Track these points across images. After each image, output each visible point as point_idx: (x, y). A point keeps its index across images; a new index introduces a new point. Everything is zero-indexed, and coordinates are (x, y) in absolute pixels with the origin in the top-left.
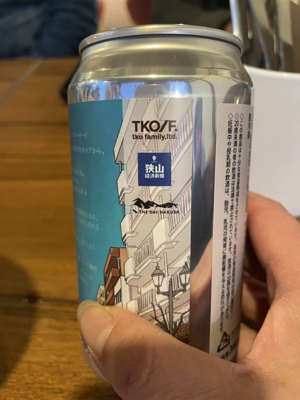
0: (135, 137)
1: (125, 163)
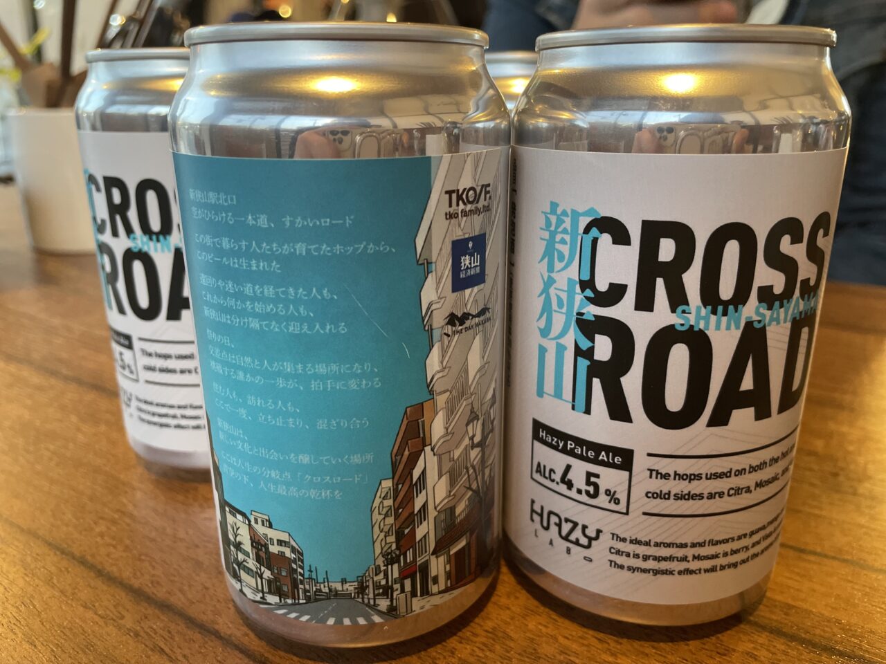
0: (448, 216)
1: (434, 260)
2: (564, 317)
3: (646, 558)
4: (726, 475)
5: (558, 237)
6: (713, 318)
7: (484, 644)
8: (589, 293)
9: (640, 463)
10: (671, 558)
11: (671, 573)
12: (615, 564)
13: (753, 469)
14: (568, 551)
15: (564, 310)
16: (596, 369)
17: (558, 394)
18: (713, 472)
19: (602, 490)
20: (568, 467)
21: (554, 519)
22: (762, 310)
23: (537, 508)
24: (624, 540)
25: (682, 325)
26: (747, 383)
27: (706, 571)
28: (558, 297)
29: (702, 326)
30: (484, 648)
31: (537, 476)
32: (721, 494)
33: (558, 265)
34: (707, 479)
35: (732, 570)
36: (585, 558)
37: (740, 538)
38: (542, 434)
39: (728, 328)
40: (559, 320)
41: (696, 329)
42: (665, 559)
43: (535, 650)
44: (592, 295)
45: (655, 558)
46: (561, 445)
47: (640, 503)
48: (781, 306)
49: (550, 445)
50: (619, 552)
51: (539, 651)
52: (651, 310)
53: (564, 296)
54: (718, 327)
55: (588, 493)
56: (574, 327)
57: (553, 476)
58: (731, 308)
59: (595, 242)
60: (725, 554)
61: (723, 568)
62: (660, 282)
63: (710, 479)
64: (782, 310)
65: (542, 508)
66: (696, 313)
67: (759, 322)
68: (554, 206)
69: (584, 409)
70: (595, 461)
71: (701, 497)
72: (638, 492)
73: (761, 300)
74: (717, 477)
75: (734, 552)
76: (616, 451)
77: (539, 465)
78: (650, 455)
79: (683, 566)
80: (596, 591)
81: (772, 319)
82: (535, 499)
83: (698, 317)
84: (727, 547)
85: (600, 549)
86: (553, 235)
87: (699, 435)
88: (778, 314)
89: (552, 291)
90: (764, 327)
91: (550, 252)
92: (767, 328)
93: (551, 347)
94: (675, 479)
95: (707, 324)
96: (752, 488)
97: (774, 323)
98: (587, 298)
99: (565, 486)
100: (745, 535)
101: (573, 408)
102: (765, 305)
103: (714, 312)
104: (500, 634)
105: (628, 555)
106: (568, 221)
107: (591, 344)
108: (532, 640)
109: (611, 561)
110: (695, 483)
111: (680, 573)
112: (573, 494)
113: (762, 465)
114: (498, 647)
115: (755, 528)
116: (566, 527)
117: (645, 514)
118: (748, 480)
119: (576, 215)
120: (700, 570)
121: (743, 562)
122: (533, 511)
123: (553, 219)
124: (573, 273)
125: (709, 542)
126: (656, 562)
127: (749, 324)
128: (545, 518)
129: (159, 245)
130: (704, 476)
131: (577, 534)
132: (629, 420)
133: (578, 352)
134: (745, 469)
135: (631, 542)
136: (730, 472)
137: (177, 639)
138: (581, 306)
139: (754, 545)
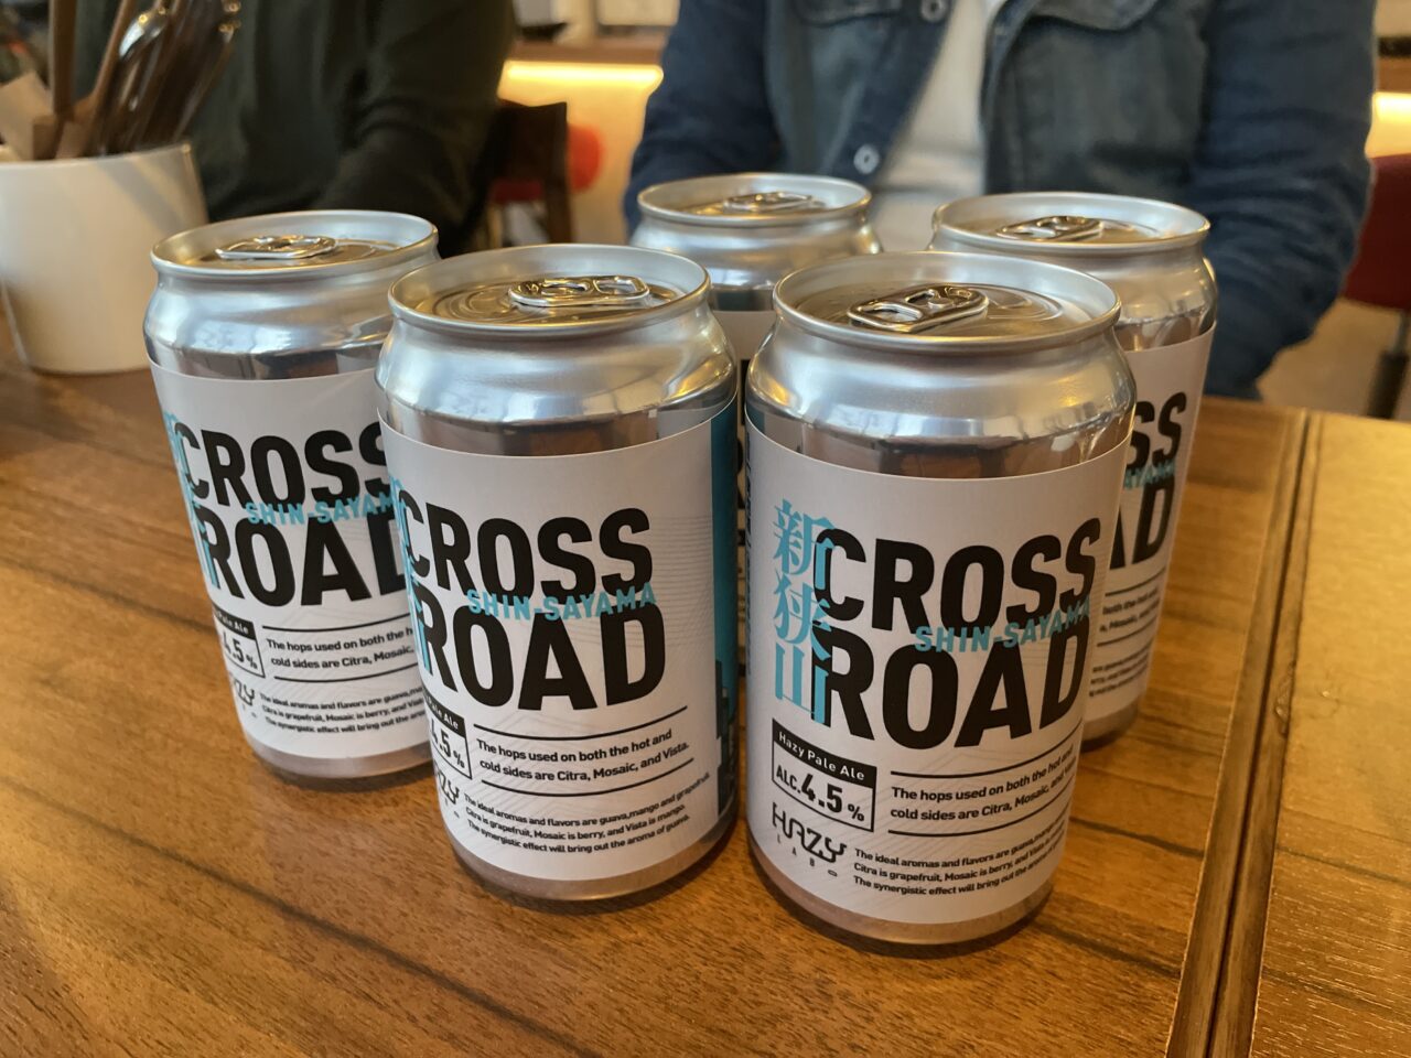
2: (800, 622)
3: (894, 876)
4: (981, 793)
5: (792, 539)
6: (957, 640)
7: (732, 965)
8: (824, 602)
9: (884, 781)
10: (921, 877)
11: (922, 892)
12: (861, 880)
13: (1011, 786)
14: (812, 862)
15: (800, 615)
16: (834, 681)
17: (797, 700)
18: (964, 791)
19: (845, 805)
20: (809, 778)
21: (796, 828)
22: (1012, 630)
23: (779, 813)
24: (870, 857)
25: (923, 646)
26: (1000, 701)
27: (961, 890)
28: (795, 602)
29: (944, 646)
30: (733, 970)
31: (778, 780)
32: (975, 814)
33: (793, 568)
34: (957, 798)
35: (993, 888)
36: (830, 872)
37: (999, 855)
38: (782, 737)
39: (974, 649)
40: (795, 625)
41: (938, 650)
42: (914, 878)
43: (788, 968)
44: (828, 606)
45: (903, 877)
46: (802, 753)
47: (884, 820)
48: (1037, 623)
49: (790, 751)
50: (864, 869)
51: (793, 970)
52: (890, 629)
53: (800, 601)
54: (962, 649)
55: (830, 806)
56: (810, 635)
57: (794, 784)
58: (976, 630)
59: (829, 553)
60: (983, 873)
61: (980, 886)
62: (897, 602)
63: (962, 798)
64: (1038, 627)
65: (784, 814)
66: (937, 633)
67: (1010, 641)
68: (787, 506)
69: (823, 720)
70: (836, 775)
71: (952, 816)
72: (883, 810)
73: (1011, 618)
74: (969, 797)
75: (993, 870)
76: (859, 767)
77: (780, 769)
78: (893, 773)
79: (935, 885)
80: (843, 906)
81: (1025, 638)
82: (777, 803)
83: (940, 639)
84: (985, 866)
85: (845, 863)
86: (787, 534)
87: (947, 755)
88: (1034, 633)
89: (787, 591)
90: (1017, 647)
91: (784, 550)
92: (1021, 647)
93: (789, 649)
94: (922, 798)
95: (950, 646)
96: (1012, 805)
97: (1029, 641)
98: (823, 608)
99: (807, 796)
100: (1006, 853)
101: (813, 717)
102: (1016, 624)
103: (958, 634)
104: (749, 952)
105: (875, 872)
106: (800, 527)
107: (828, 656)
108: (785, 957)
109: (857, 878)
110: (945, 802)
111: (931, 892)
112: (815, 804)
113: (1024, 781)
114: (746, 967)
115: (1018, 844)
116: (809, 839)
117: (890, 832)
118: (1009, 797)
119: (809, 522)
120: (954, 889)
121: (1006, 879)
122: (775, 815)
123: (786, 518)
124: (807, 577)
125: (964, 861)
126: (905, 881)
127: (998, 645)
128: (788, 825)
129: (287, 515)
130: (954, 796)
131: (820, 846)
132: (871, 737)
133: (816, 661)
134: (1002, 788)
135: (877, 859)
136: (985, 791)
137: (382, 981)
138: (817, 615)
139: (1018, 861)
